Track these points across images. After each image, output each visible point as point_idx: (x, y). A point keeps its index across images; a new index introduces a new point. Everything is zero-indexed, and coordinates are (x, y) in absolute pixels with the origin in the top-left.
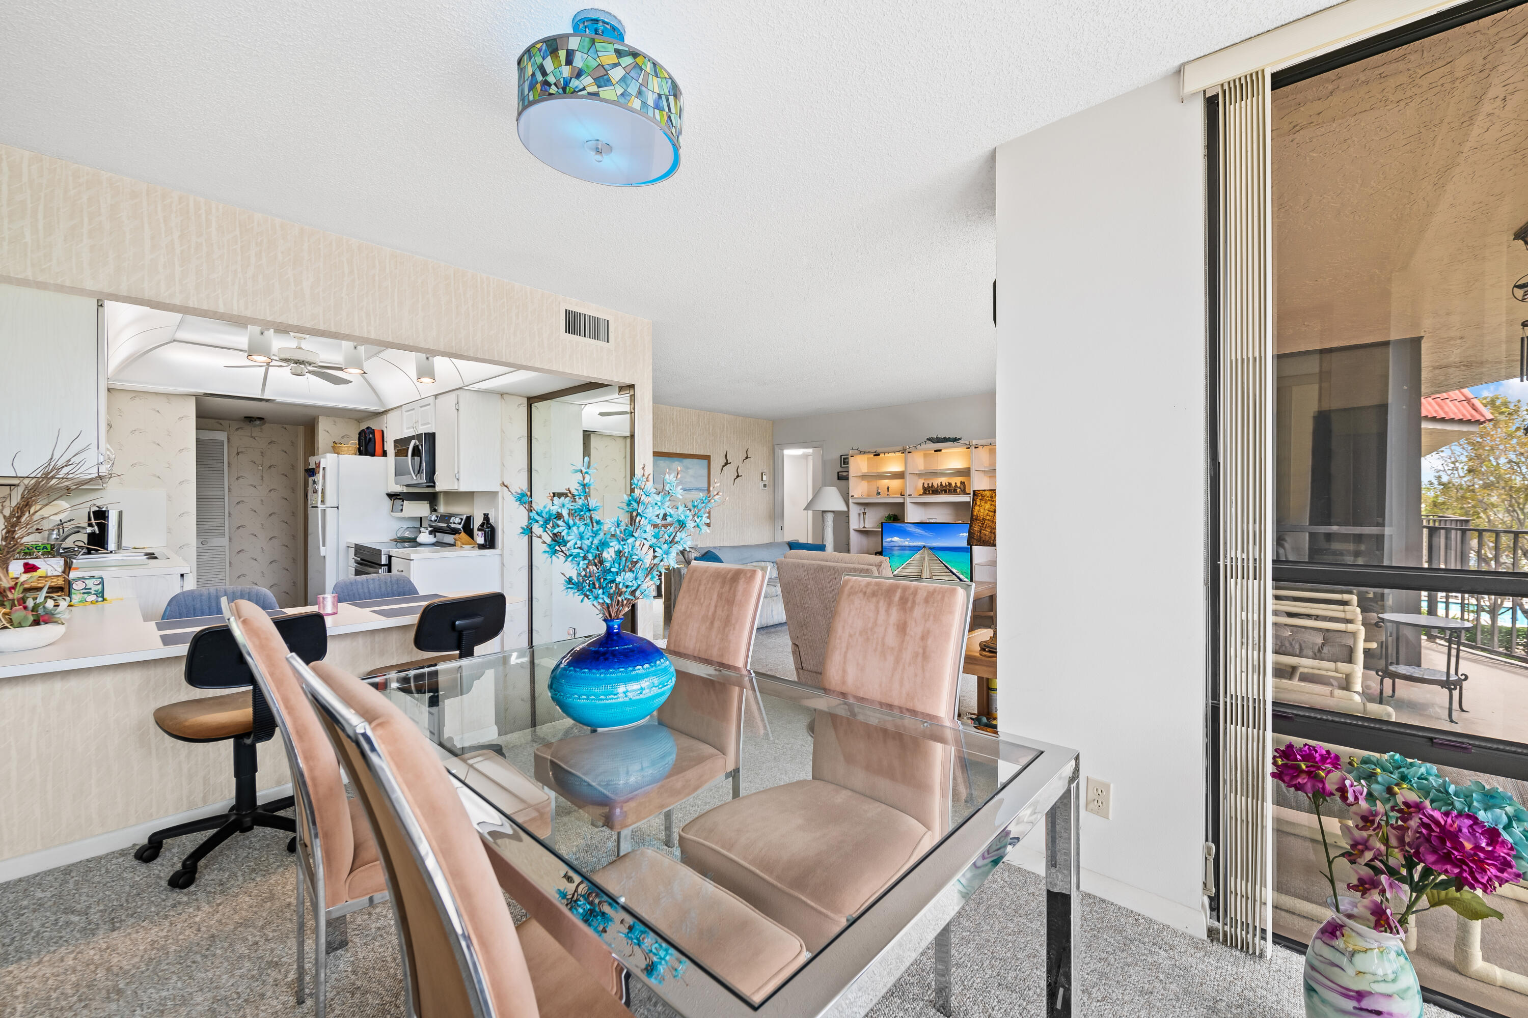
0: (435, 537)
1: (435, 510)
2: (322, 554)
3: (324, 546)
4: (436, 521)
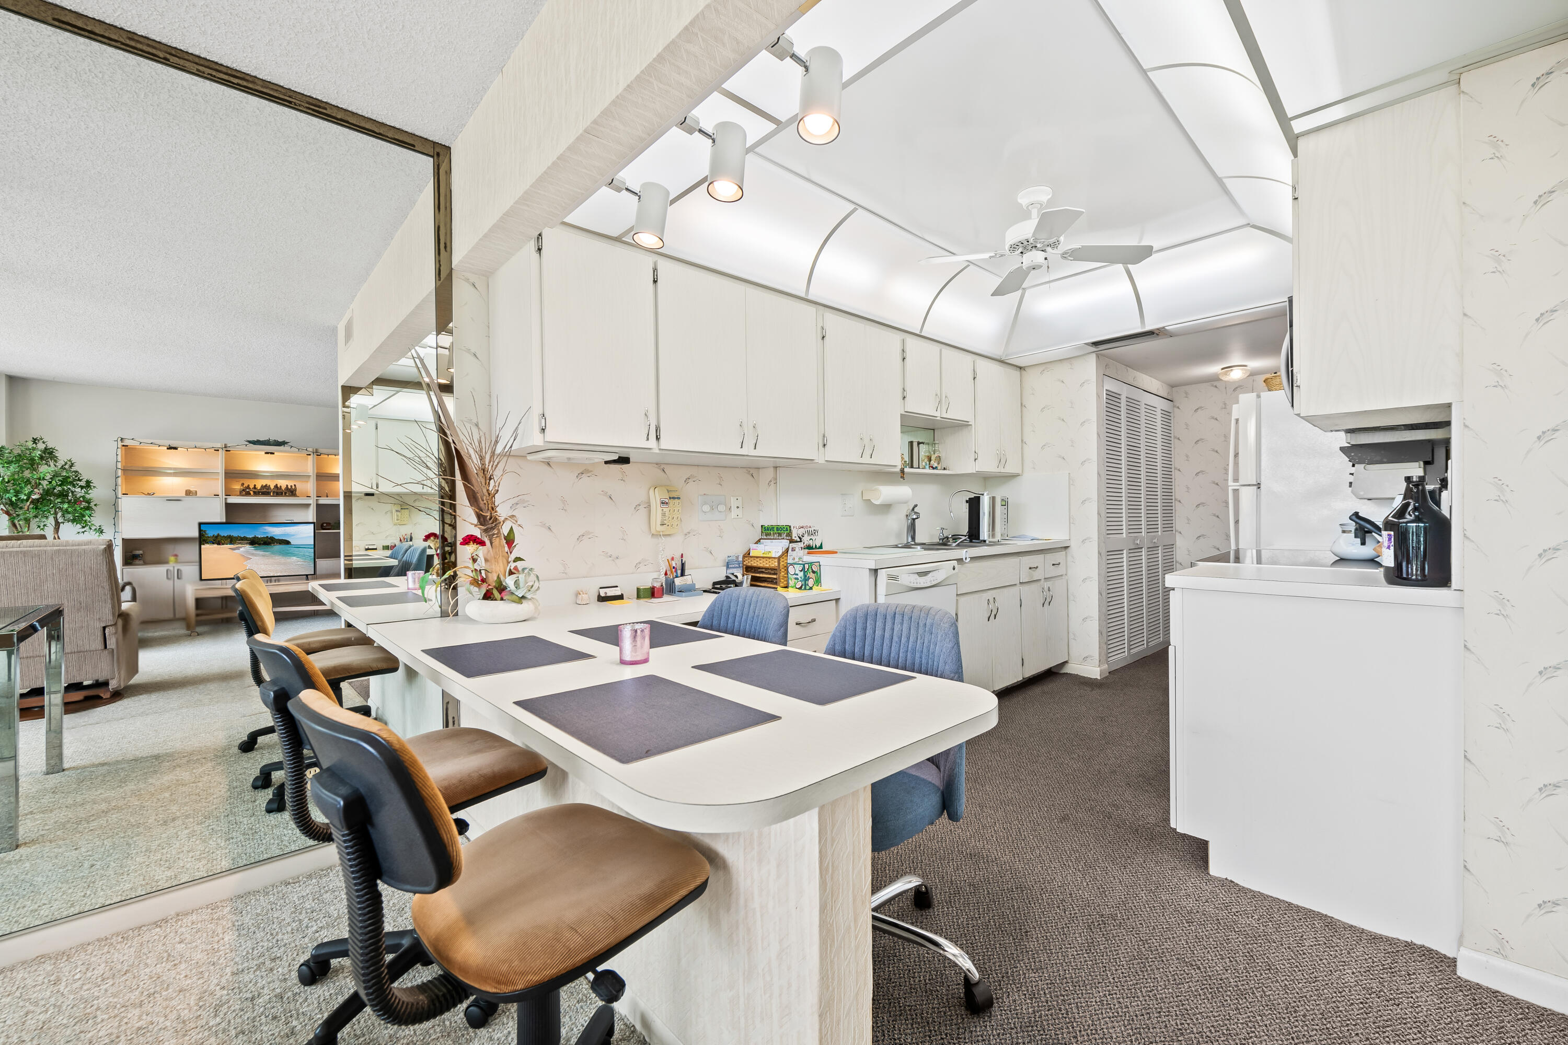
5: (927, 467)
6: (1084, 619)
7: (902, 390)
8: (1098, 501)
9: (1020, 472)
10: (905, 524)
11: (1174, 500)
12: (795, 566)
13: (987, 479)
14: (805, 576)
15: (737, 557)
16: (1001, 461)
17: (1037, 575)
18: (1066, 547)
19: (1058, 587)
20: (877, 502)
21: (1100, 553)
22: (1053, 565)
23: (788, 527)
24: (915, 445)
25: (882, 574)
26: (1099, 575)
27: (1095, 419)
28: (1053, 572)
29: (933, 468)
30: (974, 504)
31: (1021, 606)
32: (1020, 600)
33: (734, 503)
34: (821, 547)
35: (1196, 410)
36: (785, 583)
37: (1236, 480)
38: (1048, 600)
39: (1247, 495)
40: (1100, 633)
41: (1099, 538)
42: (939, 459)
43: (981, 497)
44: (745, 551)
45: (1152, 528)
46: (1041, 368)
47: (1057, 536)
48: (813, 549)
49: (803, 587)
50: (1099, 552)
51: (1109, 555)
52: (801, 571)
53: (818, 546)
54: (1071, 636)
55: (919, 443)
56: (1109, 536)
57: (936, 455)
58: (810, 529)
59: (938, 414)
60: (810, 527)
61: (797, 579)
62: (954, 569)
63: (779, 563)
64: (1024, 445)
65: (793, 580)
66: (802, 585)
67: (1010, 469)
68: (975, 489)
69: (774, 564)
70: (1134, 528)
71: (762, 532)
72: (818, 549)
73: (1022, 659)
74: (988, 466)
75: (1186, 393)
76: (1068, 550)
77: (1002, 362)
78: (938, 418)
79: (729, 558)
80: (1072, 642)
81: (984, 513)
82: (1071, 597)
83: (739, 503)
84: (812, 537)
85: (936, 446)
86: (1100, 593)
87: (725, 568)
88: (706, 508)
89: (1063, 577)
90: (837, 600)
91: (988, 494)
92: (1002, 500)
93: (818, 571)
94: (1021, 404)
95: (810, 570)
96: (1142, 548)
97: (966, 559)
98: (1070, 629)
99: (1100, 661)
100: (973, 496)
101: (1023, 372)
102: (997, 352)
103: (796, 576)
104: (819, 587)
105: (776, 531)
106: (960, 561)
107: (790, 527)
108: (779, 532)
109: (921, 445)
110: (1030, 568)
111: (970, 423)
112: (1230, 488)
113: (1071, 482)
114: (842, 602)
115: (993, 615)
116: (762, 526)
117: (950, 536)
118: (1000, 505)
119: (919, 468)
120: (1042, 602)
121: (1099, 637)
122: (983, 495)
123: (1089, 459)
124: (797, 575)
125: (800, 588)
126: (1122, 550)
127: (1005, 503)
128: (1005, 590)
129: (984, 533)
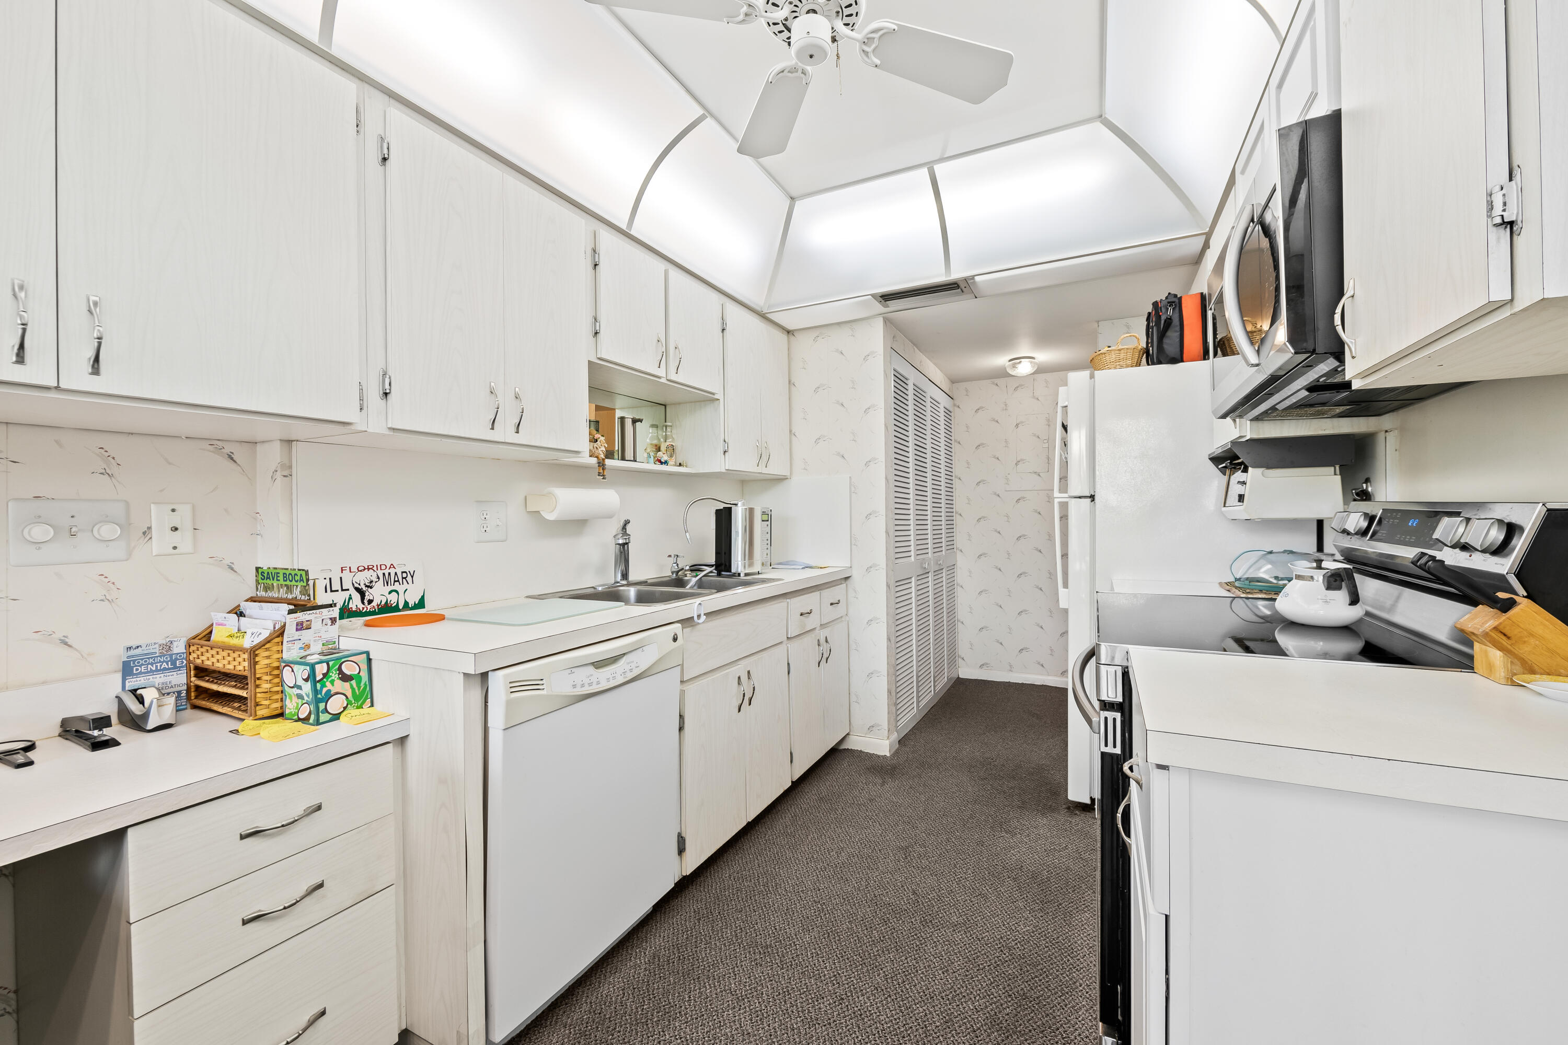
0: (1355, 600)
1: (1365, 496)
2: (1063, 605)
3: (1066, 585)
4: (1363, 533)
5: (652, 460)
6: (870, 675)
7: (591, 320)
8: (886, 515)
9: (788, 474)
10: (612, 552)
11: (954, 513)
12: (296, 667)
13: (745, 482)
14: (316, 692)
15: (168, 646)
16: (763, 456)
17: (811, 622)
18: (847, 578)
19: (836, 635)
20: (551, 517)
21: (888, 586)
22: (832, 604)
23: (303, 573)
24: (628, 423)
25: (497, 682)
26: (887, 615)
27: (881, 404)
28: (831, 614)
29: (661, 463)
30: (724, 518)
31: (789, 673)
32: (788, 664)
33: (159, 518)
34: (421, 604)
35: (977, 411)
36: (278, 705)
37: (1064, 488)
38: (825, 656)
39: (1079, 508)
40: (889, 692)
41: (887, 565)
42: (672, 450)
43: (734, 507)
44: (199, 627)
45: (937, 548)
46: (813, 334)
47: (836, 563)
48: (399, 610)
49: (312, 717)
50: (887, 583)
51: (898, 584)
52: (306, 680)
53: (411, 604)
54: (853, 698)
55: (635, 421)
56: (898, 561)
57: (668, 443)
58: (392, 571)
59: (661, 372)
60: (392, 566)
61: (300, 697)
62: (675, 639)
63: (253, 663)
64: (793, 437)
65: (295, 699)
66: (310, 713)
67: (775, 468)
68: (726, 496)
69: (240, 665)
70: (922, 550)
71: (257, 582)
72: (412, 608)
73: (791, 754)
74: (745, 463)
75: (967, 391)
76: (848, 582)
77: (763, 316)
78: (663, 380)
79: (132, 652)
80: (854, 706)
81: (737, 532)
82: (853, 646)
83: (183, 517)
84: (397, 586)
85: (669, 429)
86: (889, 639)
87: (118, 677)
88: (40, 532)
89: (843, 619)
90: (403, 740)
91: (744, 505)
92: (764, 513)
93: (364, 675)
94: (790, 382)
95: (334, 675)
96: (928, 572)
97: (699, 616)
98: (852, 690)
99: (889, 731)
100: (721, 506)
101: (792, 338)
102: (757, 300)
103: (299, 691)
104: (366, 709)
105: (282, 582)
106: (687, 622)
107: (307, 572)
108: (288, 583)
109: (638, 424)
110: (802, 615)
111: (716, 397)
112: (1056, 501)
113: (853, 489)
114: (412, 745)
115: (746, 700)
116: (257, 569)
117: (688, 568)
118: (760, 520)
119: (635, 461)
120: (818, 659)
121: (888, 697)
122: (736, 505)
123: (874, 459)
124: (300, 687)
125: (305, 720)
126: (911, 578)
127: (768, 517)
128: (765, 654)
129: (738, 563)
